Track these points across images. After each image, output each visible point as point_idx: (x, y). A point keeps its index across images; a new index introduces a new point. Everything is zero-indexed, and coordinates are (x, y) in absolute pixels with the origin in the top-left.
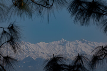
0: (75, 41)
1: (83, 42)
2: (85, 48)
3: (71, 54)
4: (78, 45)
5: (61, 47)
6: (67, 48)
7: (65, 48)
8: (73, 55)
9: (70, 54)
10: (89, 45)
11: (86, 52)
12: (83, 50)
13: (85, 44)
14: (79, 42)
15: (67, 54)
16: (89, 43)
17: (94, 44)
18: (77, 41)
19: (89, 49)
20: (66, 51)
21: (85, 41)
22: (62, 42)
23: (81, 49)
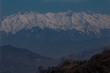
0: (80, 12)
1: (88, 14)
2: (89, 19)
3: (77, 24)
4: (83, 16)
5: (68, 18)
6: (73, 18)
7: (71, 18)
8: (78, 25)
9: (75, 24)
10: (93, 16)
11: (90, 23)
12: (88, 21)
13: (89, 15)
14: (84, 14)
15: (72, 24)
16: (93, 15)
17: (98, 16)
18: (82, 12)
19: (93, 20)
20: (72, 21)
21: (90, 13)
22: (69, 13)
23: (85, 20)
